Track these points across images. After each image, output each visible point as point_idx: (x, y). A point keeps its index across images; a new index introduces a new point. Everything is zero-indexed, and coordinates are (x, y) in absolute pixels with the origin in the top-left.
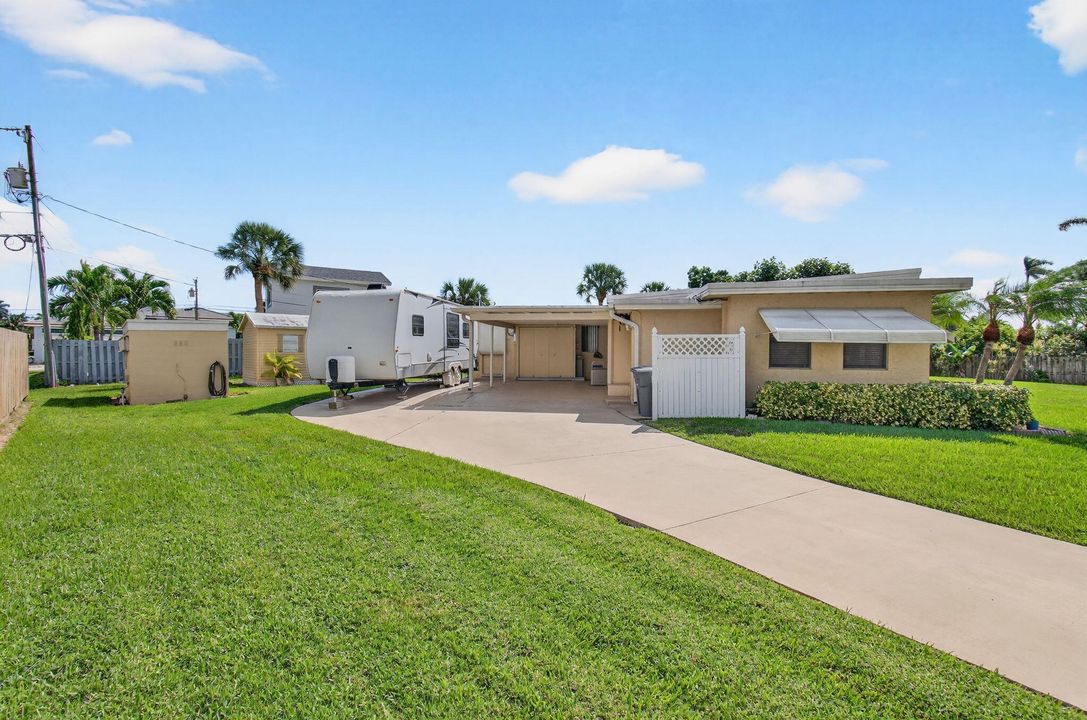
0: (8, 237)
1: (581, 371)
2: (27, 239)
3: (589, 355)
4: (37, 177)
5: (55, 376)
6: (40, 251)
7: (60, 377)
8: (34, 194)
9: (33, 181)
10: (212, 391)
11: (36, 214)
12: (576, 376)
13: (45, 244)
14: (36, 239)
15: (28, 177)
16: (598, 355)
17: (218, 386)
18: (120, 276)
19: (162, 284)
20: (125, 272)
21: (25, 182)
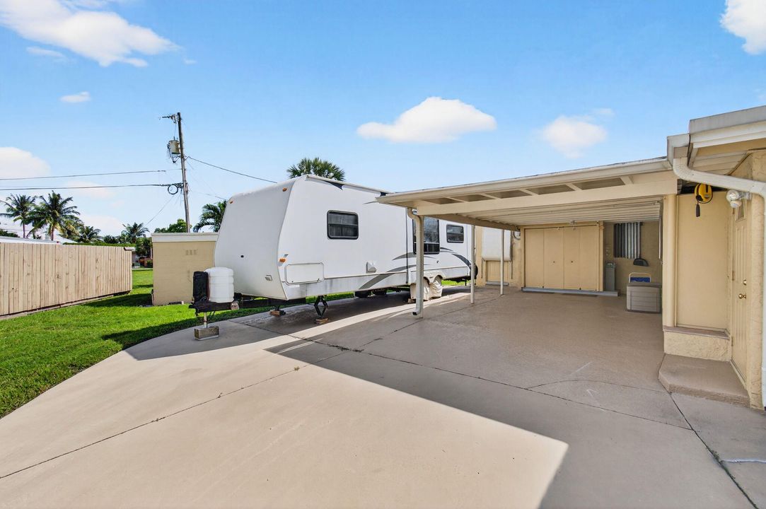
0: (170, 185)
1: (613, 281)
2: (179, 186)
3: (627, 263)
4: (184, 145)
6: (186, 195)
8: (182, 157)
9: (182, 149)
11: (184, 170)
12: (605, 289)
13: (188, 189)
14: (183, 186)
15: (179, 146)
16: (640, 262)
21: (177, 149)
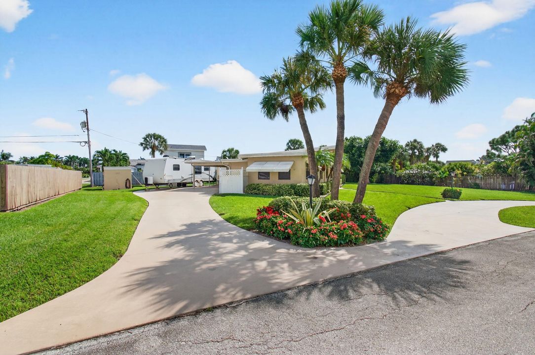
0: (81, 142)
2: (86, 142)
4: (89, 124)
5: (93, 184)
6: (89, 146)
7: (95, 184)
8: (88, 129)
9: (88, 125)
10: (127, 187)
11: (88, 135)
13: (91, 144)
14: (88, 143)
17: (128, 185)
18: (113, 152)
19: (125, 154)
20: (114, 151)
21: (85, 125)
